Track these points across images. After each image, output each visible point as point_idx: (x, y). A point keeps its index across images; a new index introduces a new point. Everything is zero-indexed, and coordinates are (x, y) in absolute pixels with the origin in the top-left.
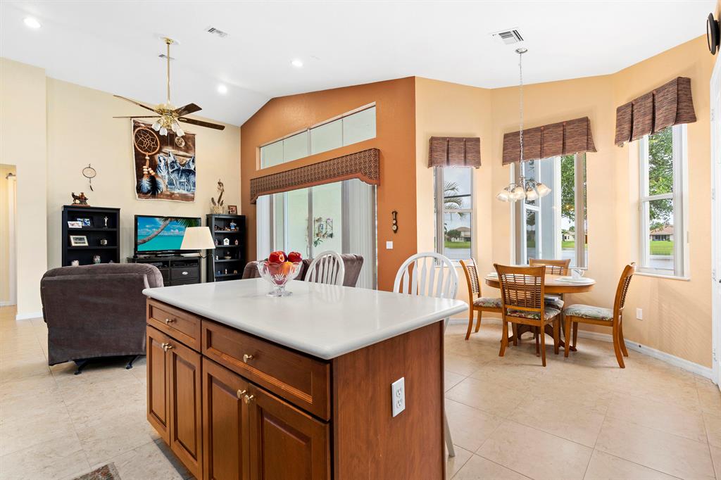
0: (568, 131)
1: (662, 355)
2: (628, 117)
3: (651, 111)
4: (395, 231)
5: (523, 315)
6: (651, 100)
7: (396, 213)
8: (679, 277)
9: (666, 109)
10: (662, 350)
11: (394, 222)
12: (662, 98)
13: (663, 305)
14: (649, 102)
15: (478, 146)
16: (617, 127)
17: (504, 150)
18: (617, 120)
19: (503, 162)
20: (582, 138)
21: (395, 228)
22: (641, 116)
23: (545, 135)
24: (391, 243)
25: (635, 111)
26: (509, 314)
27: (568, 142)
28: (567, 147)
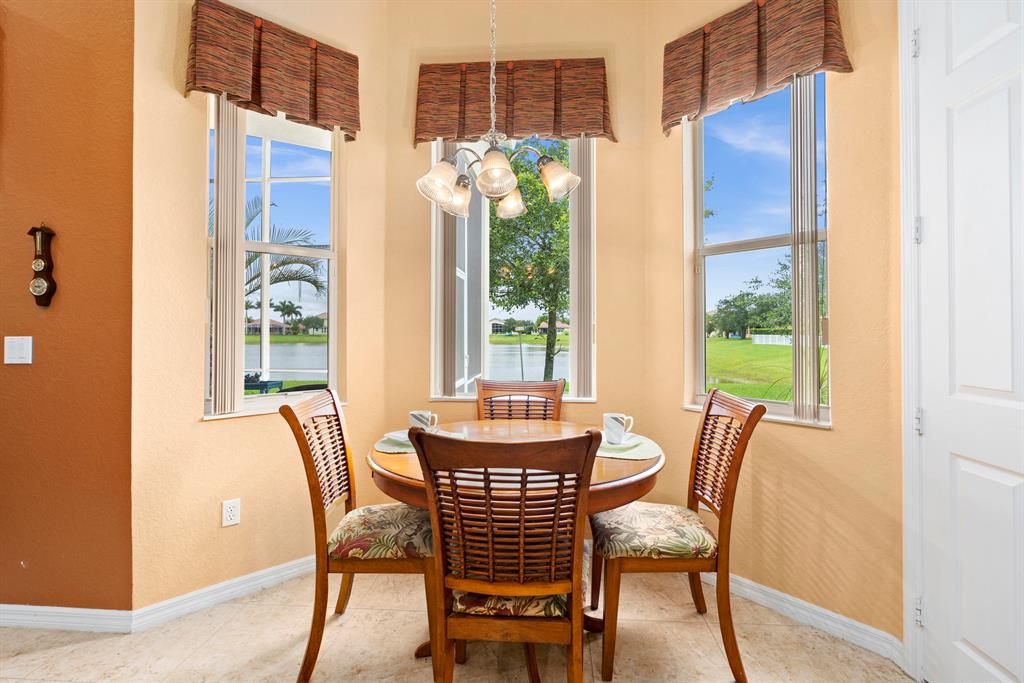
0: (565, 80)
1: (763, 592)
2: (694, 61)
3: (755, 43)
4: (44, 300)
5: (510, 606)
6: (753, 18)
7: (48, 236)
8: (809, 422)
9: (798, 33)
10: (761, 582)
11: (40, 265)
12: (784, 12)
13: (764, 481)
14: (749, 25)
15: (355, 77)
16: (667, 83)
17: (419, 103)
18: (666, 69)
19: (418, 131)
20: (595, 101)
21: (43, 286)
22: (729, 54)
23: (517, 83)
24: (28, 341)
25: (713, 47)
26: (460, 607)
27: (567, 107)
28: (564, 118)
